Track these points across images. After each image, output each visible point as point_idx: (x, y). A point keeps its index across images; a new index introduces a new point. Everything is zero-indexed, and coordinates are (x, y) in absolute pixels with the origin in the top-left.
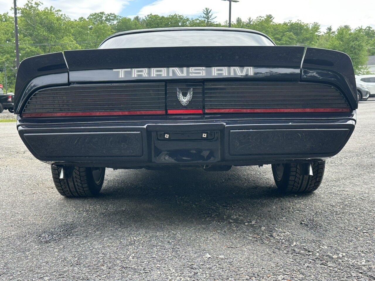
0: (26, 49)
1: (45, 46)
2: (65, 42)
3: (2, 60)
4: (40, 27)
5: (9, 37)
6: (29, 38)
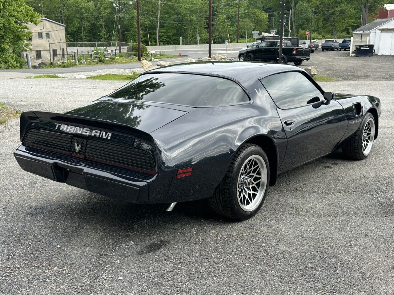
3: (316, 3)
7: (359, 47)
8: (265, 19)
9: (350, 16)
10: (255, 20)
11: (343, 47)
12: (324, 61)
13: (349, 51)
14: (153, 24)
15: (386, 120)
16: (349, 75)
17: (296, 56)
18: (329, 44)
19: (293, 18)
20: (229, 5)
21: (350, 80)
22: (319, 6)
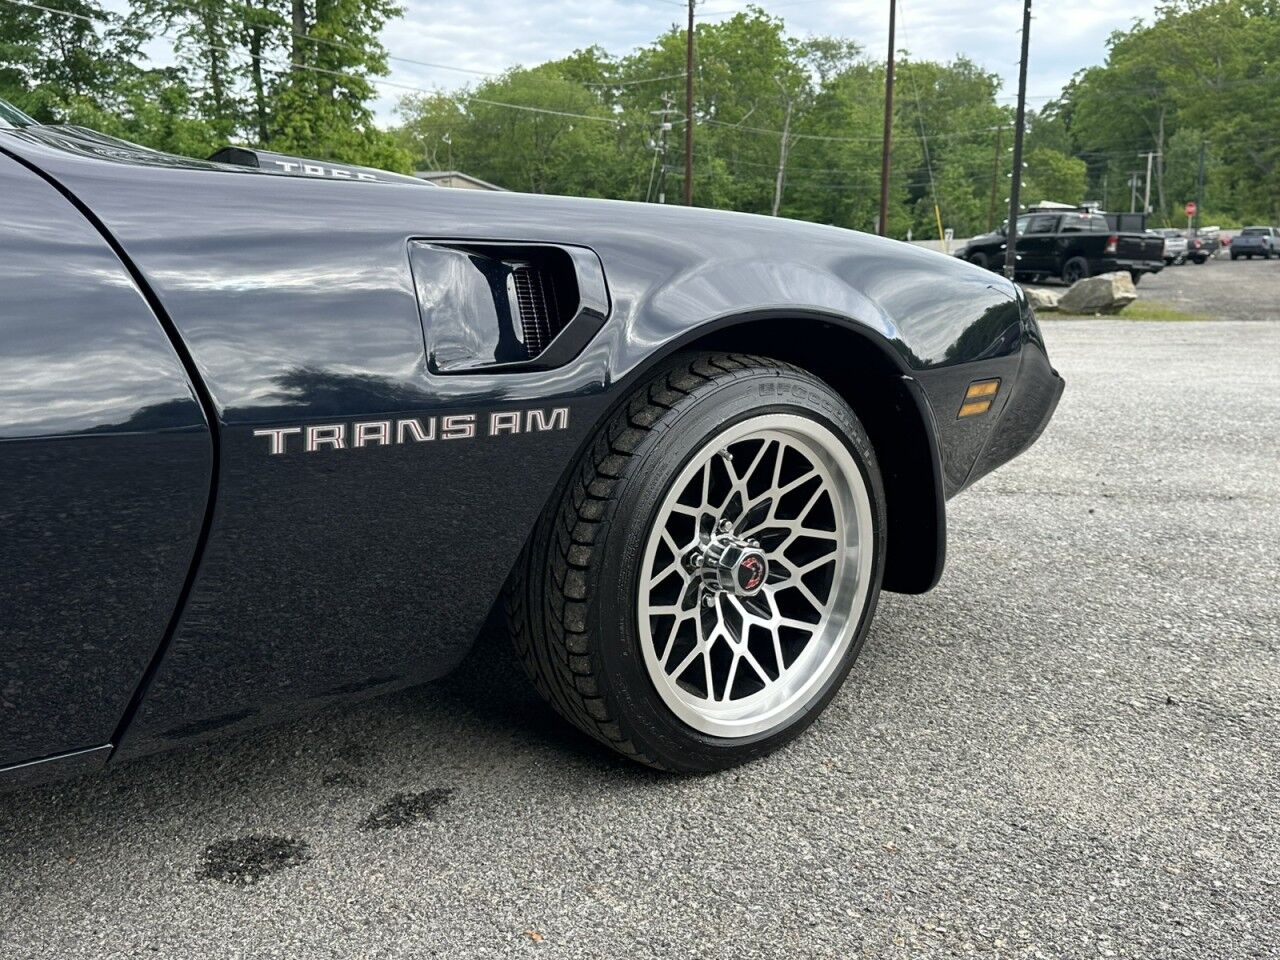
3: (1226, 130)
5: (1259, 61)
8: (1078, 175)
10: (1048, 180)
14: (765, 194)
17: (1121, 258)
18: (1253, 241)
19: (1159, 175)
20: (974, 142)
22: (1235, 137)
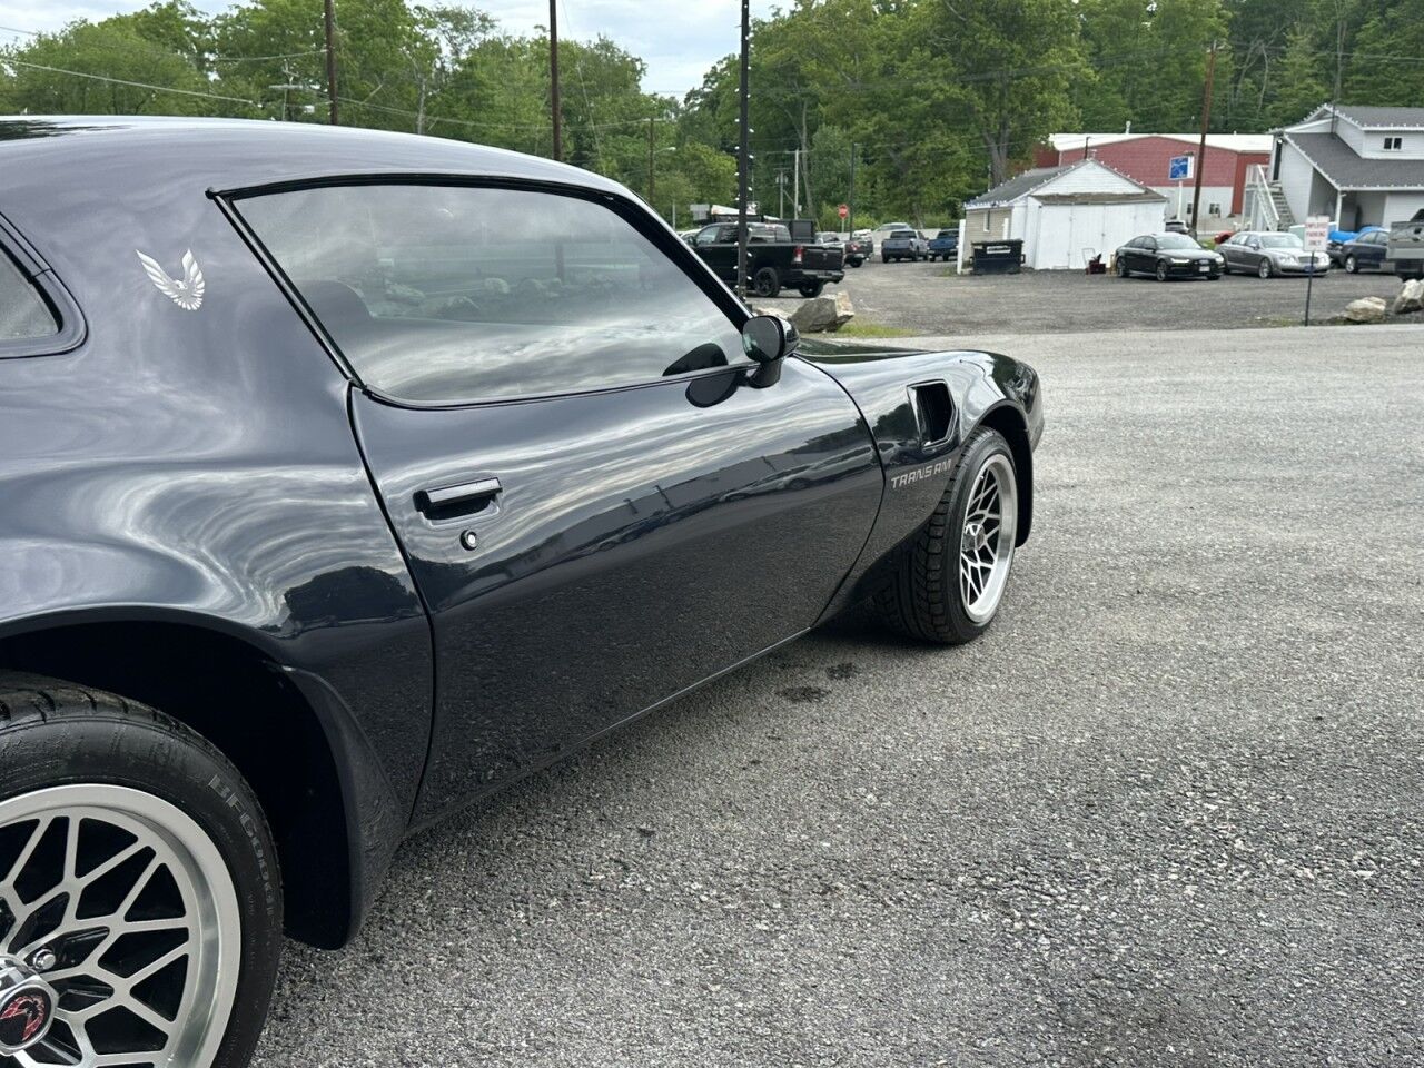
0: (933, 92)
1: (991, 81)
2: (1052, 65)
3: (866, 129)
4: (981, 24)
5: (892, 60)
6: (948, 58)
7: (980, 247)
8: (729, 172)
9: (957, 167)
10: (700, 175)
11: (941, 250)
12: (885, 288)
13: (954, 263)
15: (1062, 457)
16: (949, 322)
17: (805, 269)
18: (902, 244)
19: (806, 173)
20: (624, 133)
21: (952, 333)
22: (875, 137)
